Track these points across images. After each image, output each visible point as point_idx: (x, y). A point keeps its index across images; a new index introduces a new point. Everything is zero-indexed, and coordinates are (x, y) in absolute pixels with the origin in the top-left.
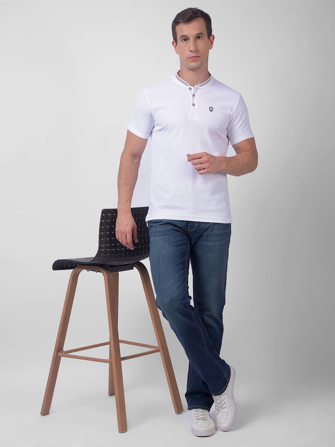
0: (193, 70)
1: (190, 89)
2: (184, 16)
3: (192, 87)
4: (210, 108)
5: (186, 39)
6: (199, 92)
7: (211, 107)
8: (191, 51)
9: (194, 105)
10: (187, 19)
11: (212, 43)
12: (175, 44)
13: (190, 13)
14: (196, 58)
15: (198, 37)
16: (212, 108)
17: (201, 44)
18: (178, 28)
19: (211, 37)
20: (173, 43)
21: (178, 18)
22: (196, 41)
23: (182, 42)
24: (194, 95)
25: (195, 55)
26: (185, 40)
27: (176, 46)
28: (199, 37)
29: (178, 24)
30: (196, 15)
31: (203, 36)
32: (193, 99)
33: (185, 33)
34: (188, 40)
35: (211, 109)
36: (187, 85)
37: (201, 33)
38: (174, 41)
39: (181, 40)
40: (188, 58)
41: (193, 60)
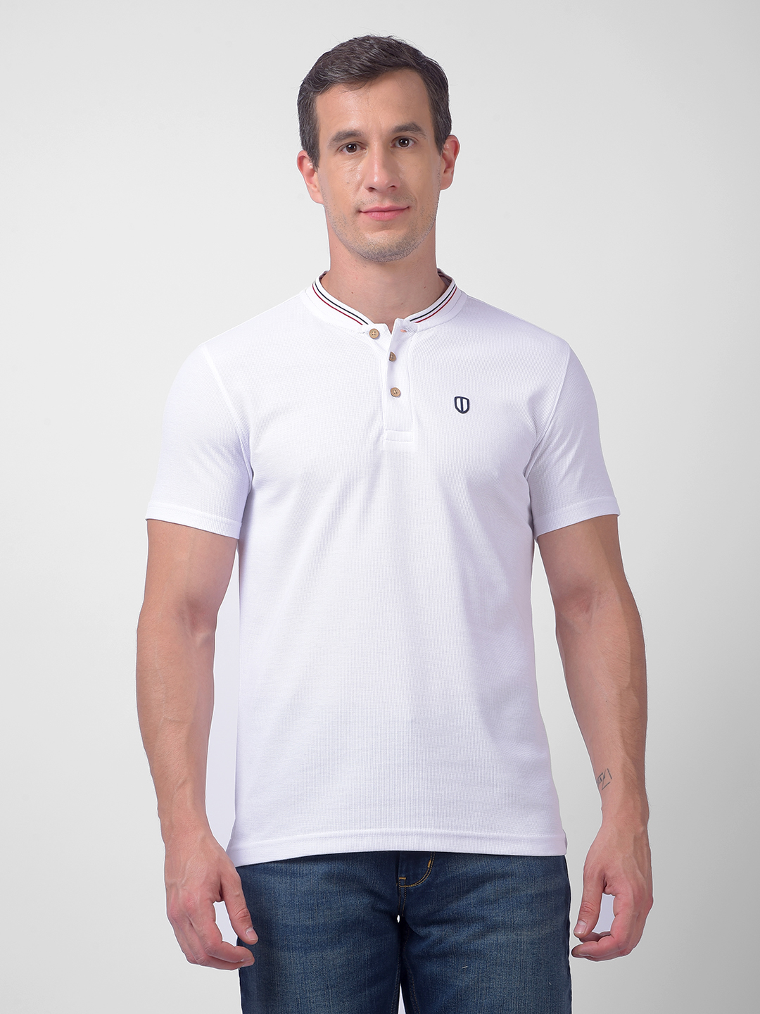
0: (381, 259)
1: (375, 335)
2: (348, 59)
3: (382, 328)
4: (459, 400)
5: (353, 144)
6: (413, 341)
7: (462, 398)
8: (371, 189)
9: (395, 393)
10: (360, 70)
11: (450, 165)
12: (308, 165)
13: (374, 51)
14: (393, 213)
15: (400, 140)
16: (465, 401)
17: (411, 165)
18: (325, 103)
19: (448, 145)
20: (301, 160)
21: (325, 66)
22: (392, 153)
23: (339, 156)
24: (393, 358)
25: (387, 204)
26: (352, 148)
27: (313, 172)
28: (403, 142)
29: (327, 89)
30: (396, 59)
31: (419, 136)
32: (391, 370)
33: (353, 124)
34: (363, 148)
35: (462, 405)
36: (361, 322)
37: (414, 127)
38: (305, 154)
39: (335, 149)
40: (360, 212)
41: (379, 220)
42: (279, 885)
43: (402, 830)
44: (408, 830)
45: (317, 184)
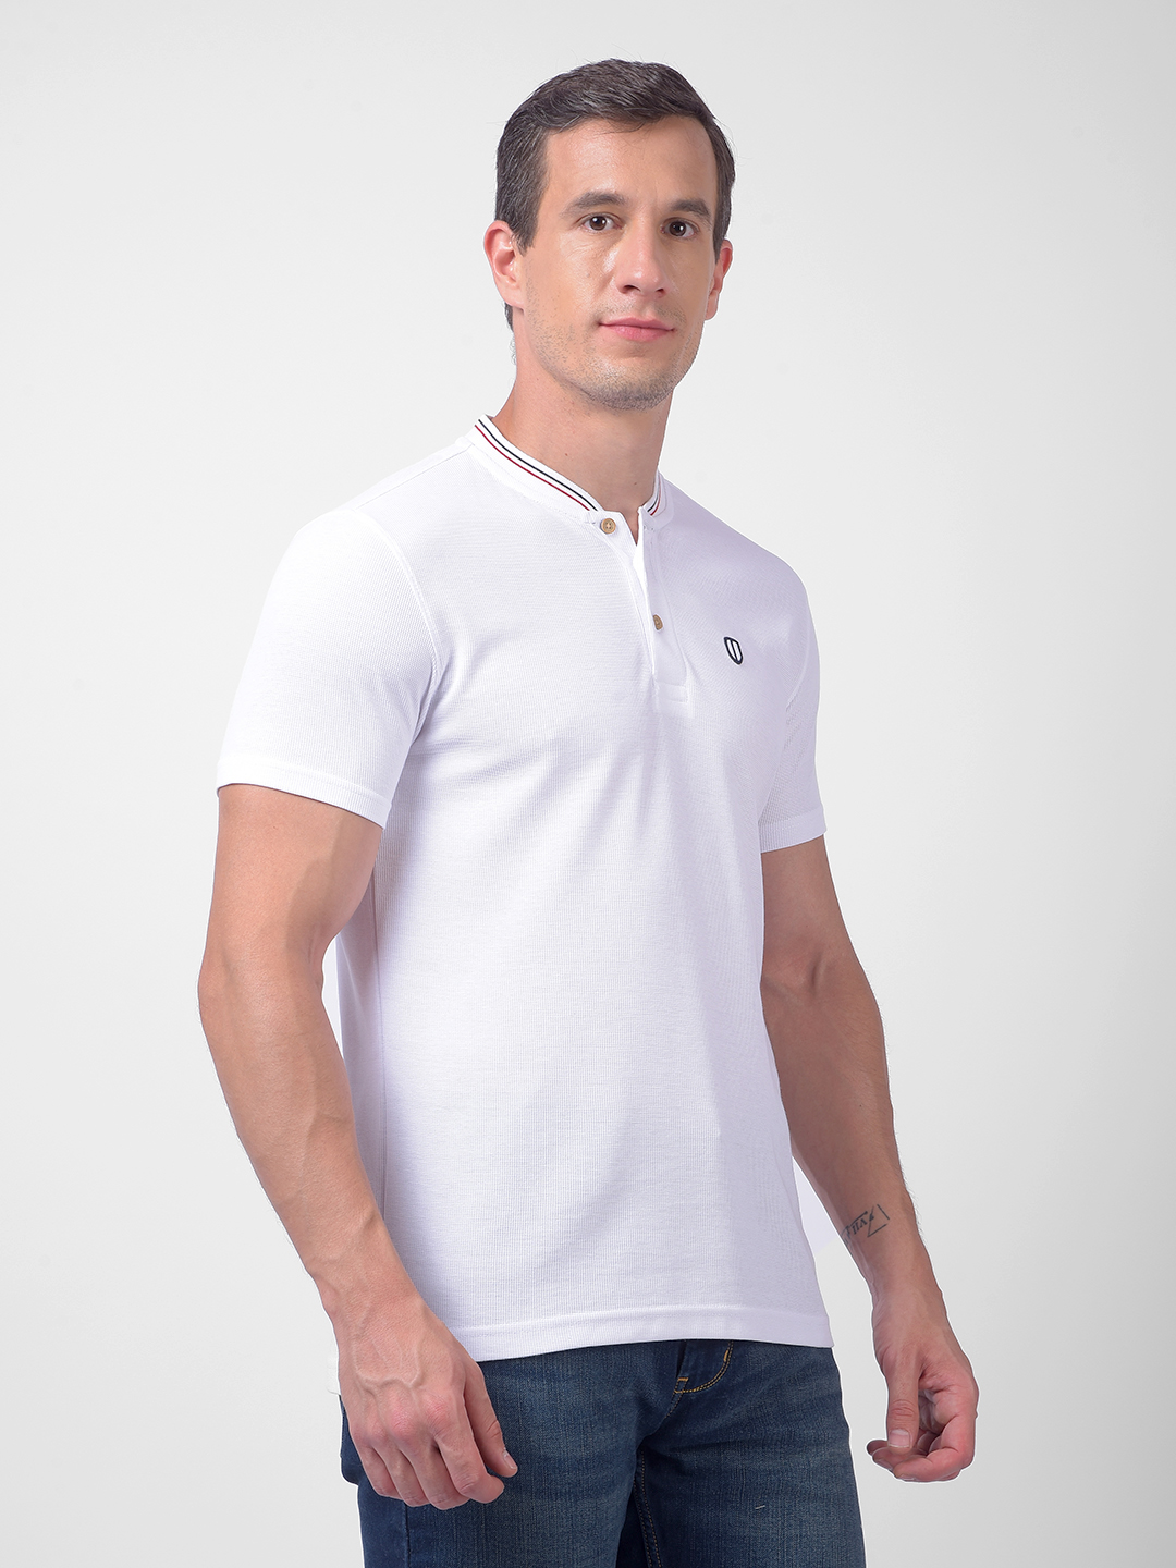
3: (617, 518)
4: (729, 642)
5: (601, 216)
8: (628, 288)
9: (656, 622)
15: (673, 223)
16: (735, 646)
20: (492, 235)
22: (663, 241)
26: (598, 223)
27: (514, 255)
28: (677, 227)
29: (573, 124)
34: (618, 225)
35: (735, 651)
36: (587, 506)
38: (502, 227)
40: (600, 324)
41: (631, 339)
42: (533, 1392)
43: (703, 1307)
44: (711, 1307)
45: (518, 276)
